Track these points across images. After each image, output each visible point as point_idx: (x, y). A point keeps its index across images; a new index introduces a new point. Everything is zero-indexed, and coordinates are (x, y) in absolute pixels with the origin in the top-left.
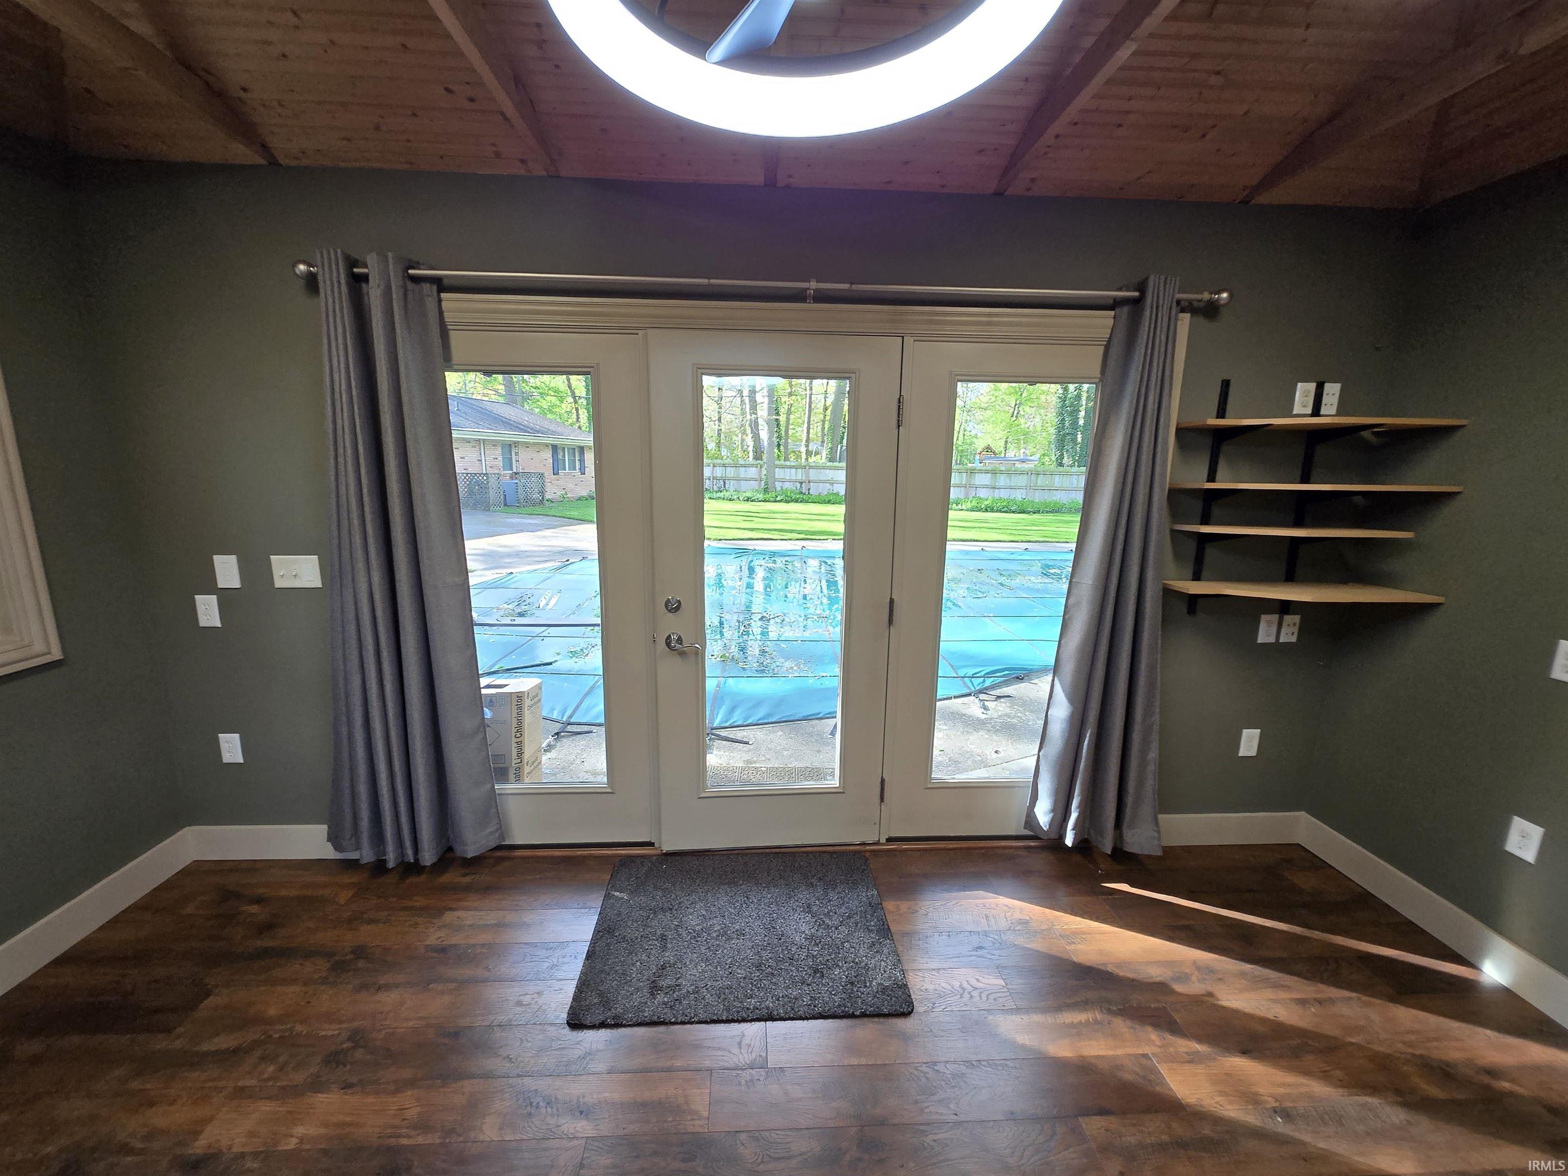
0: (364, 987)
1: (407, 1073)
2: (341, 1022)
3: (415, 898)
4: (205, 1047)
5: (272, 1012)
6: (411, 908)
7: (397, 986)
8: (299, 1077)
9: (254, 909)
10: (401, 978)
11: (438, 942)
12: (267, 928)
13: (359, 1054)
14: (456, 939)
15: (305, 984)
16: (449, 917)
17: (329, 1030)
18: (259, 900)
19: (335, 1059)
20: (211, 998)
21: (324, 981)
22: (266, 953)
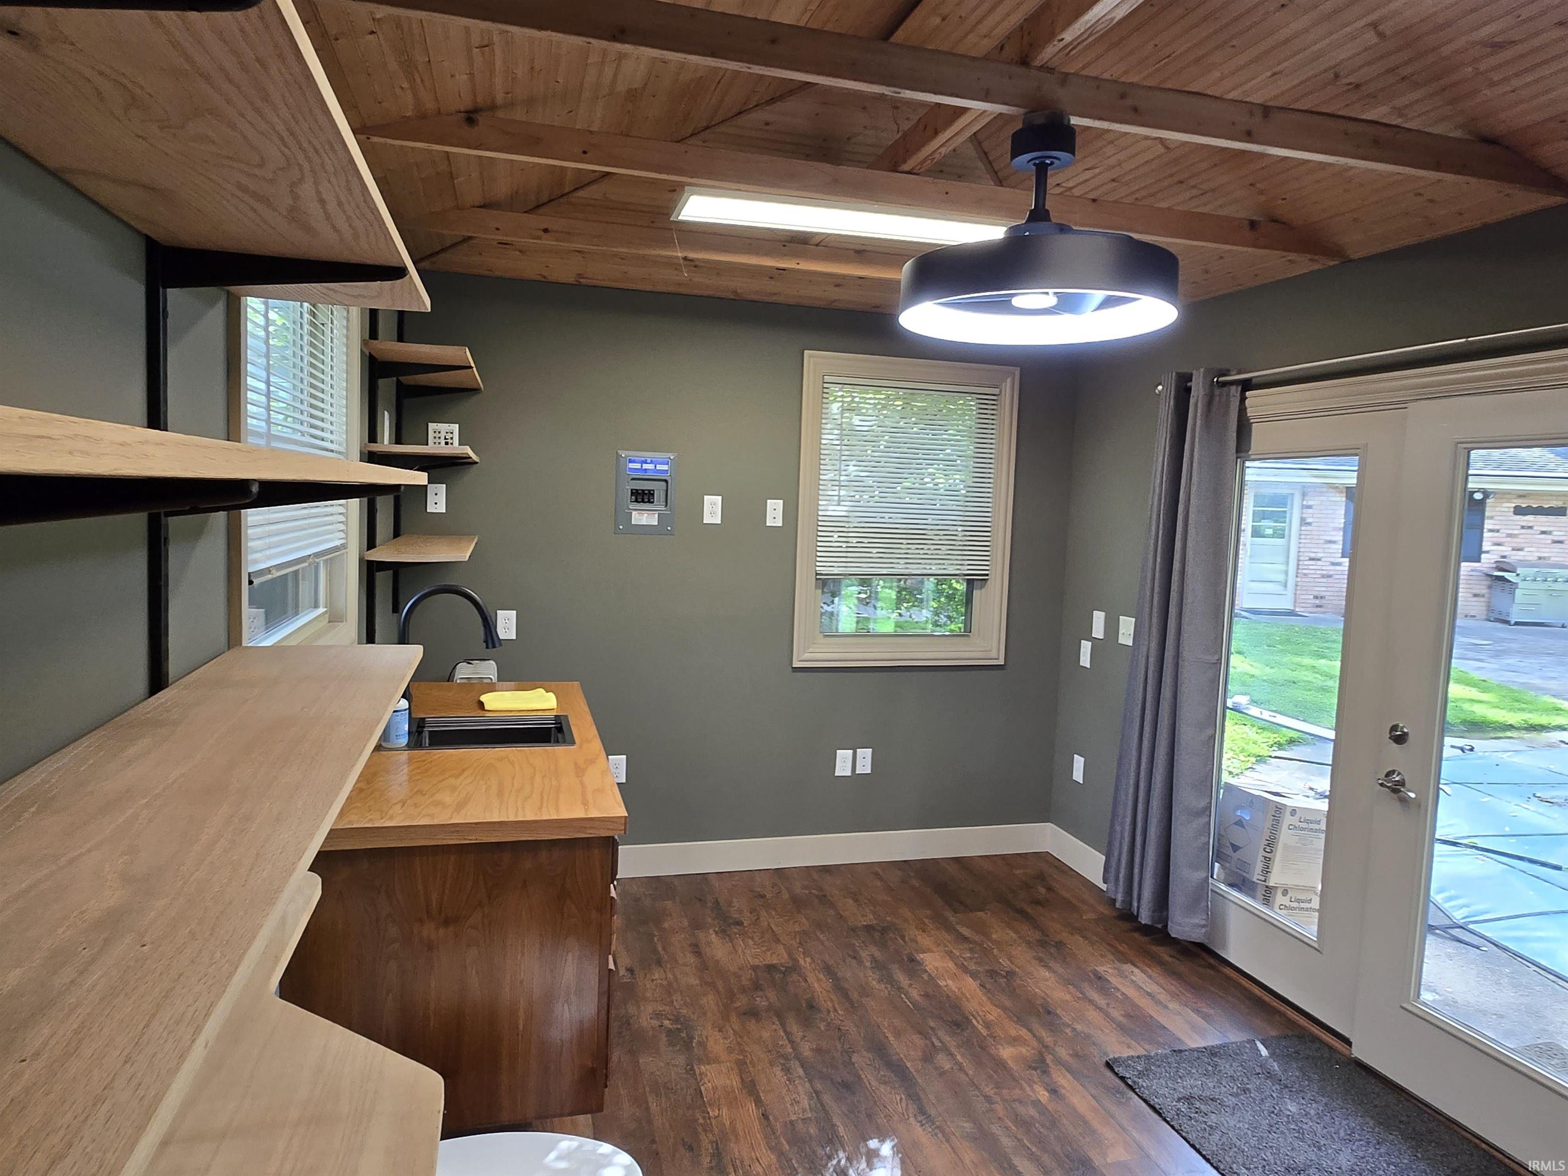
0: (1040, 960)
1: (1008, 1003)
2: (1013, 963)
3: (1123, 945)
4: (958, 927)
5: (994, 936)
6: (1116, 948)
7: (1054, 972)
8: (973, 967)
9: (1043, 890)
10: (1061, 971)
11: (1103, 973)
12: (1038, 902)
13: (1003, 981)
14: (1114, 981)
15: (1020, 937)
16: (1128, 967)
17: (1004, 962)
18: (1050, 889)
19: (992, 974)
20: (981, 913)
21: (1028, 943)
22: (1022, 912)
